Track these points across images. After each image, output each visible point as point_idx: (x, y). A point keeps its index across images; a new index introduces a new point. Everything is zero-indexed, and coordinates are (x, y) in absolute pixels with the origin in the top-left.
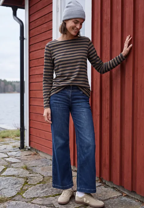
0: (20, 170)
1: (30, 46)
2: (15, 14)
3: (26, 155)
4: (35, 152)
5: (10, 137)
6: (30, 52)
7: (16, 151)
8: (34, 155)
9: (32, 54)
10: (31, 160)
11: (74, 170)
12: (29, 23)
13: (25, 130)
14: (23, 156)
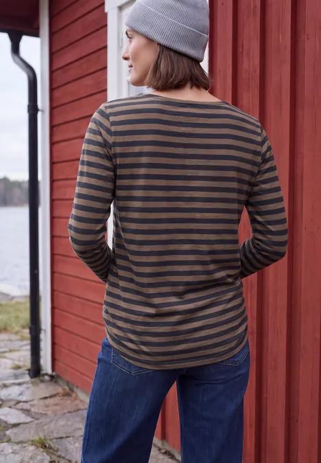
0: (27, 450)
1: (52, 127)
2: (15, 49)
3: (46, 398)
4: (67, 388)
5: (9, 328)
6: (52, 144)
7: (20, 384)
8: (63, 395)
9: (56, 147)
10: (55, 413)
11: (163, 451)
12: (52, 72)
13: (42, 332)
14: (35, 402)
